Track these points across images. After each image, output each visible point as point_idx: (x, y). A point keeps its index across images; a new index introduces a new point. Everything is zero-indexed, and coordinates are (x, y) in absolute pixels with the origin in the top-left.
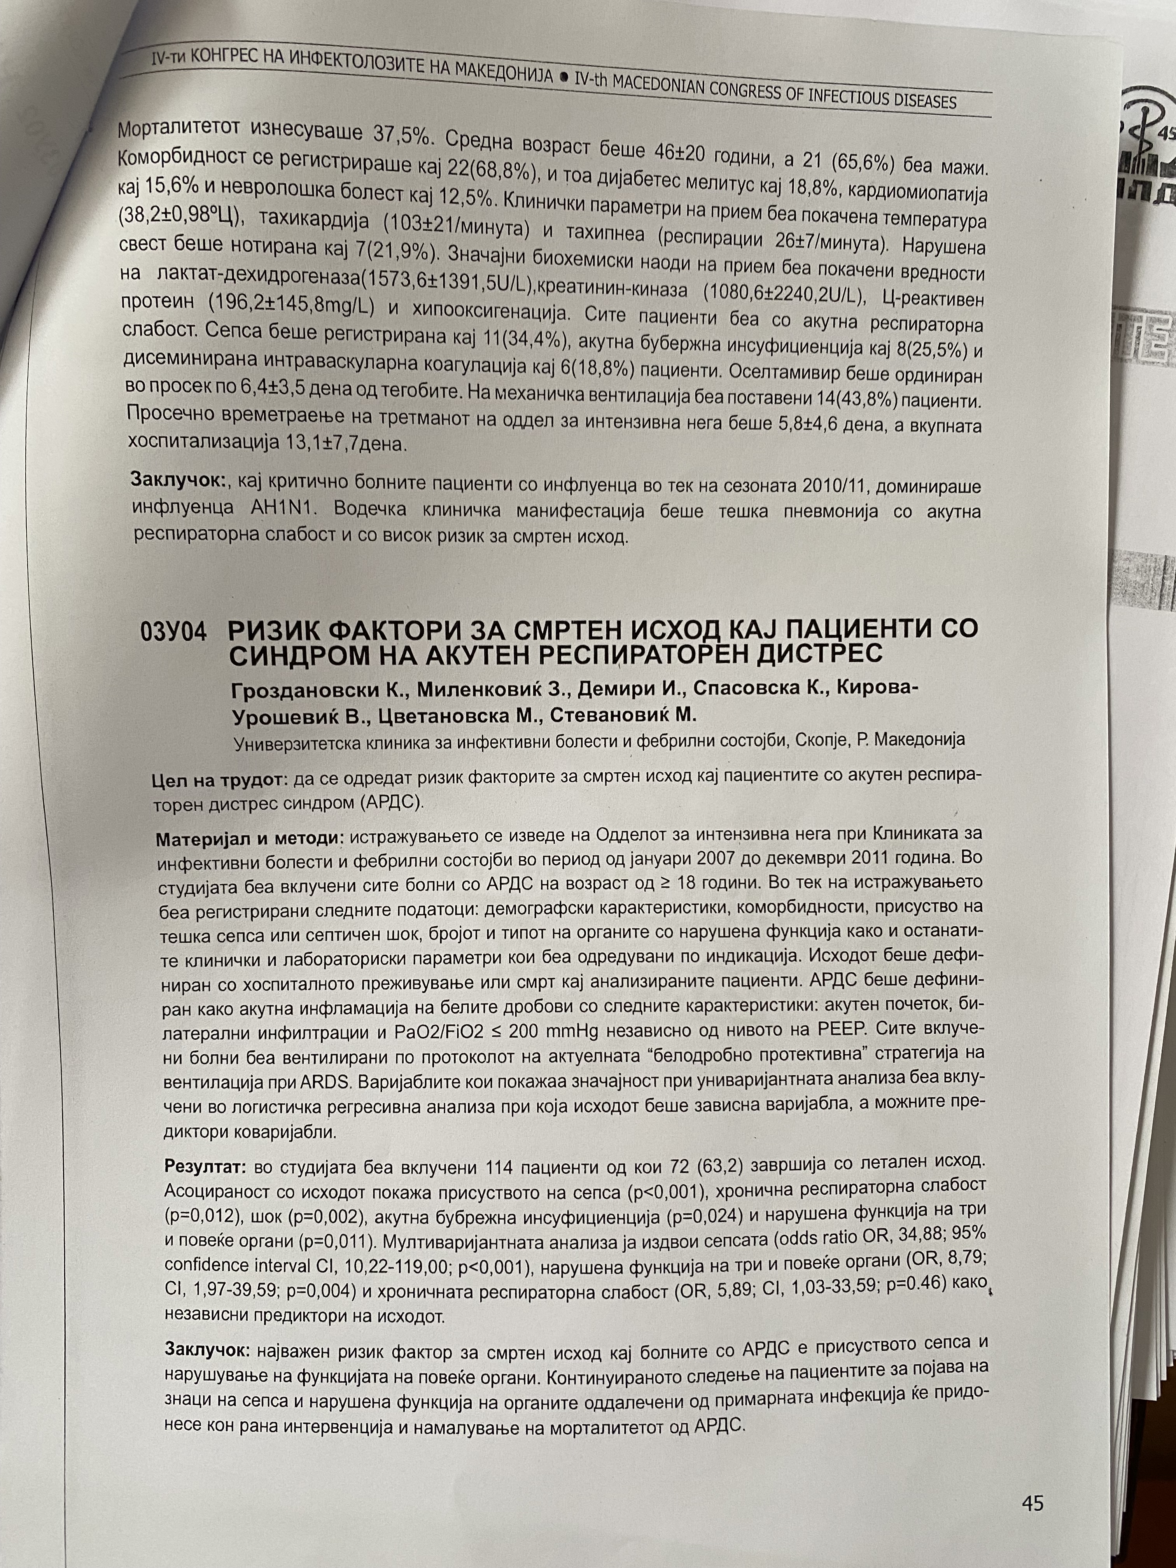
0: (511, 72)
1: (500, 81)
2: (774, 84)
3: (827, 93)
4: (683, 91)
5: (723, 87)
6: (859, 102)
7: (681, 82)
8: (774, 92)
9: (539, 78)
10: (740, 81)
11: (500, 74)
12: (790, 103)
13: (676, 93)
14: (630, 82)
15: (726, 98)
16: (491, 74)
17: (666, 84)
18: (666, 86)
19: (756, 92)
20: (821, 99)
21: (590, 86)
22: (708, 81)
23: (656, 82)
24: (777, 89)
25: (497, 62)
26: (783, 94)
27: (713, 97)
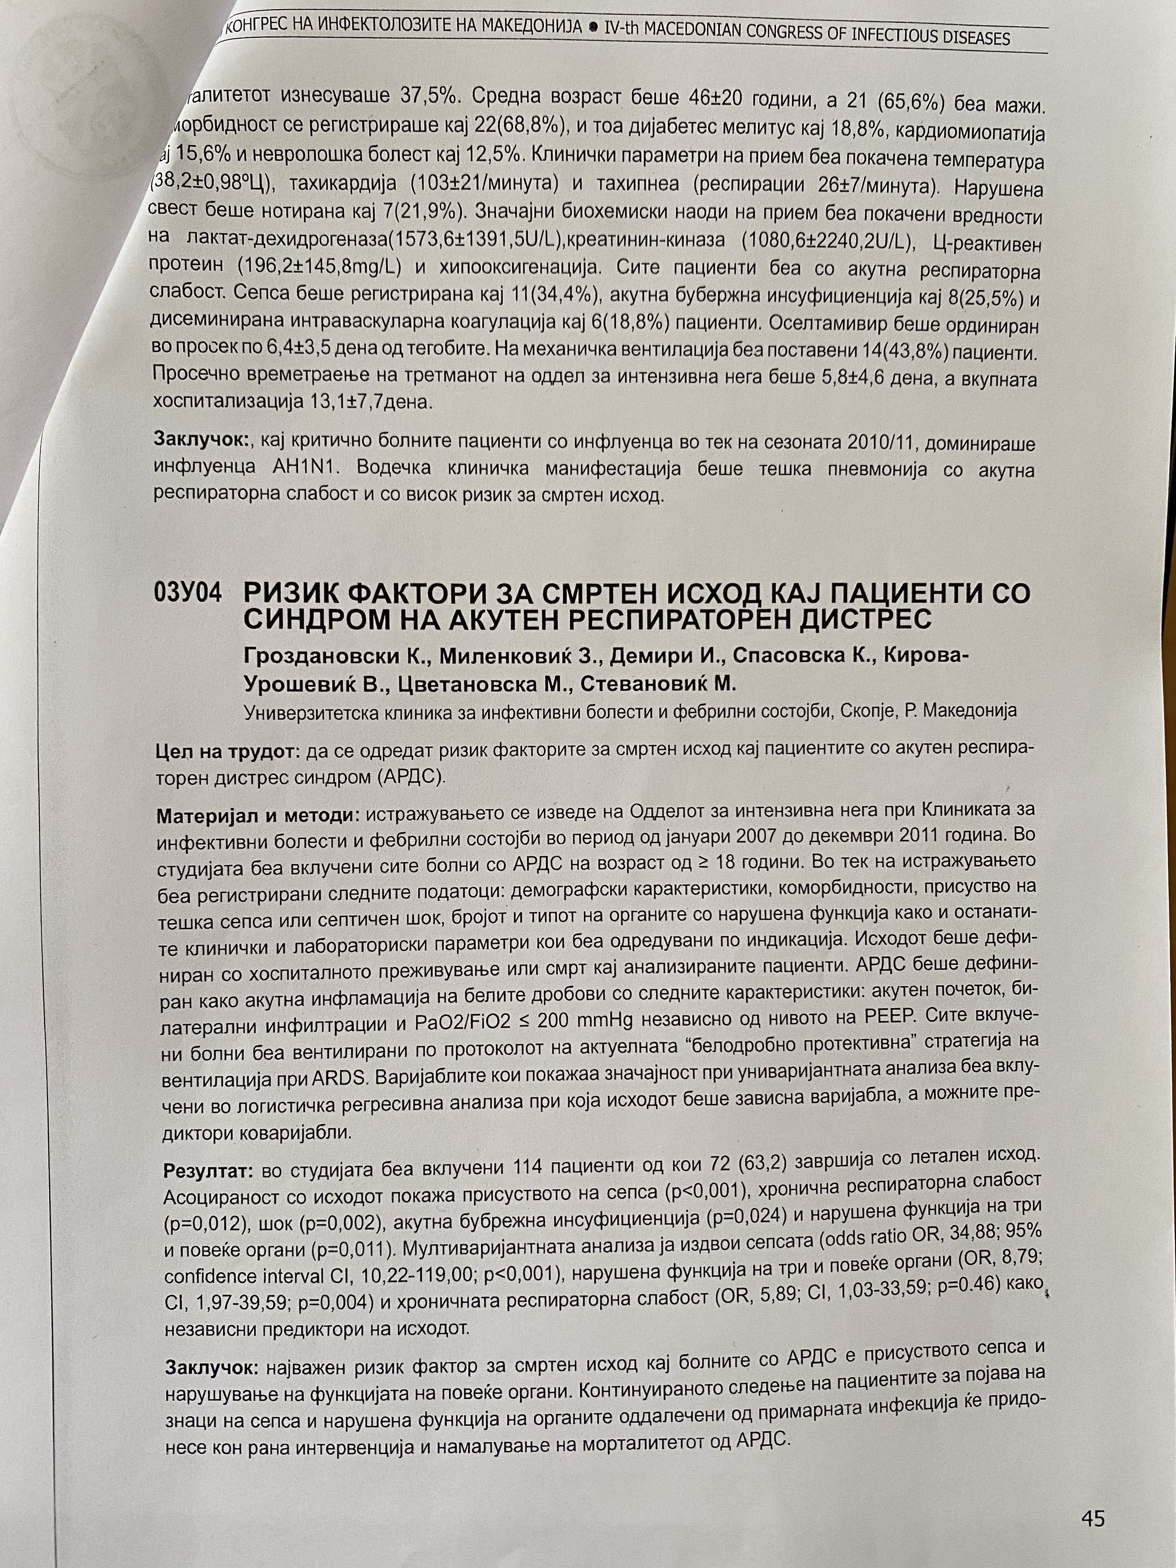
0: (539, 25)
1: (528, 35)
2: (815, 24)
3: (872, 31)
4: (719, 35)
5: (761, 29)
6: (906, 40)
7: (717, 26)
8: (815, 33)
9: (567, 29)
10: (778, 23)
11: (528, 28)
12: (833, 43)
13: (711, 37)
14: (662, 29)
15: (764, 40)
16: (518, 27)
17: (700, 29)
18: (700, 31)
19: (796, 33)
20: (865, 39)
21: (621, 34)
22: (745, 23)
23: (690, 27)
24: (818, 30)
25: (524, 16)
26: (825, 35)
27: (751, 40)
